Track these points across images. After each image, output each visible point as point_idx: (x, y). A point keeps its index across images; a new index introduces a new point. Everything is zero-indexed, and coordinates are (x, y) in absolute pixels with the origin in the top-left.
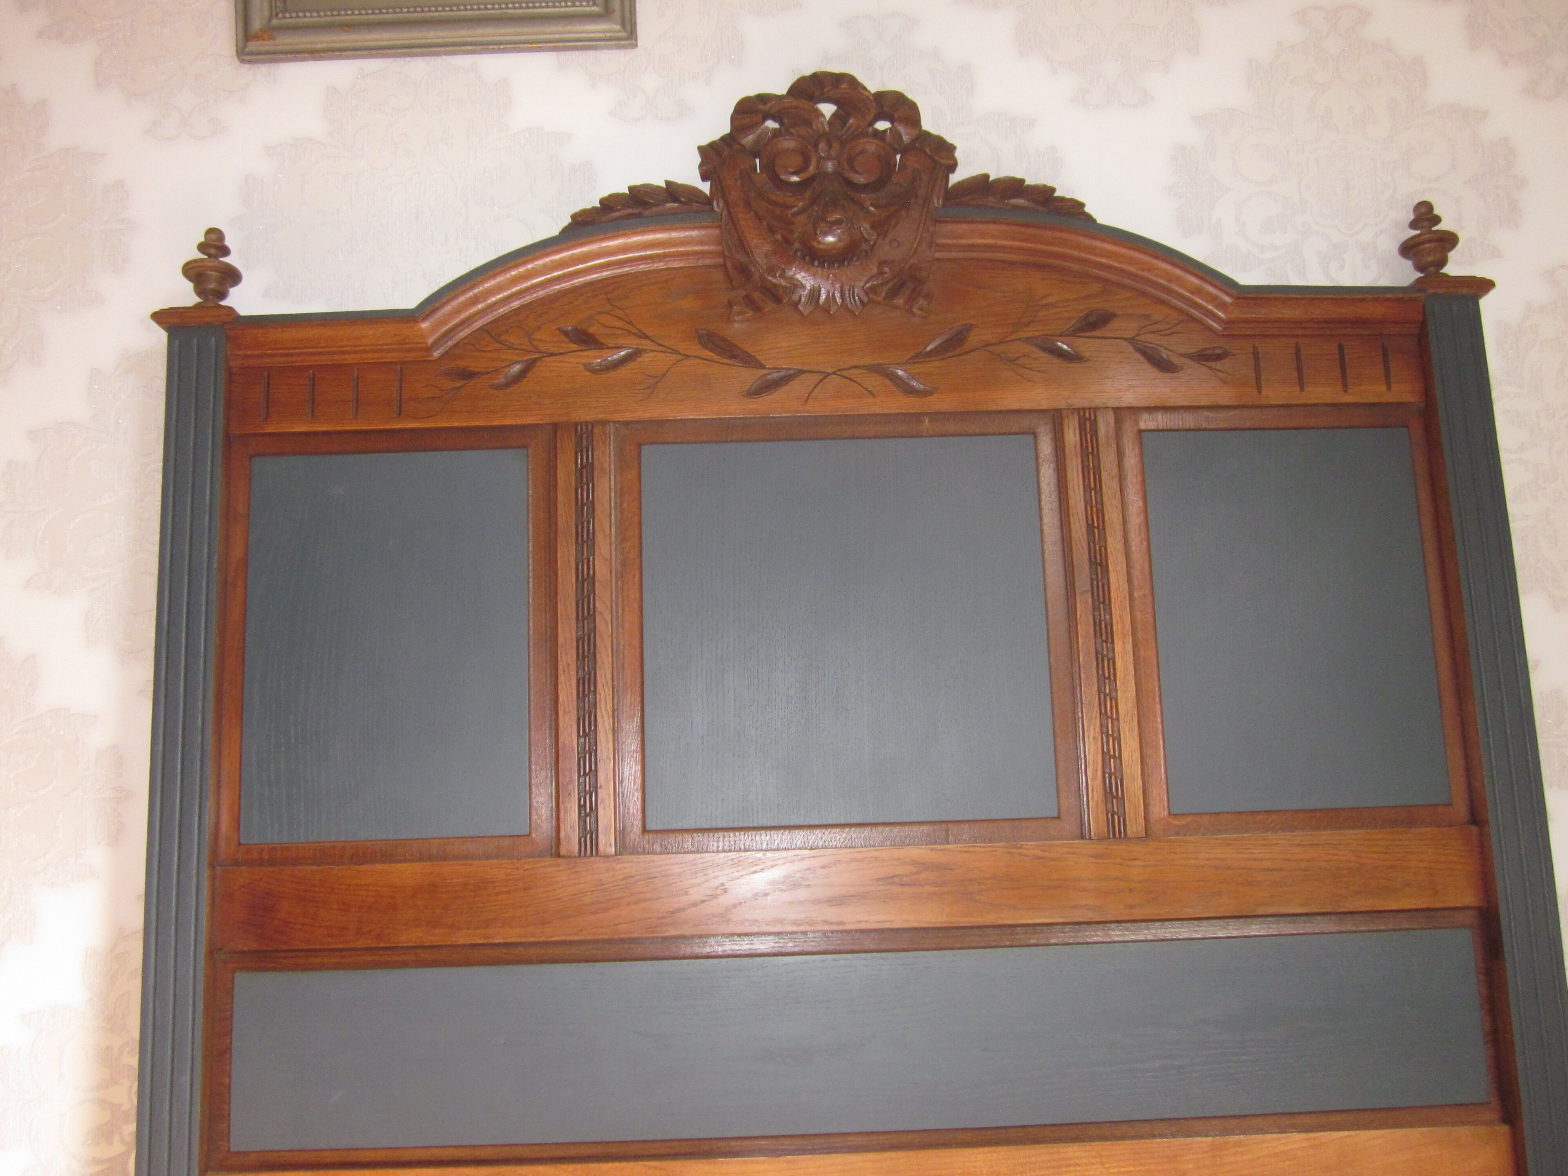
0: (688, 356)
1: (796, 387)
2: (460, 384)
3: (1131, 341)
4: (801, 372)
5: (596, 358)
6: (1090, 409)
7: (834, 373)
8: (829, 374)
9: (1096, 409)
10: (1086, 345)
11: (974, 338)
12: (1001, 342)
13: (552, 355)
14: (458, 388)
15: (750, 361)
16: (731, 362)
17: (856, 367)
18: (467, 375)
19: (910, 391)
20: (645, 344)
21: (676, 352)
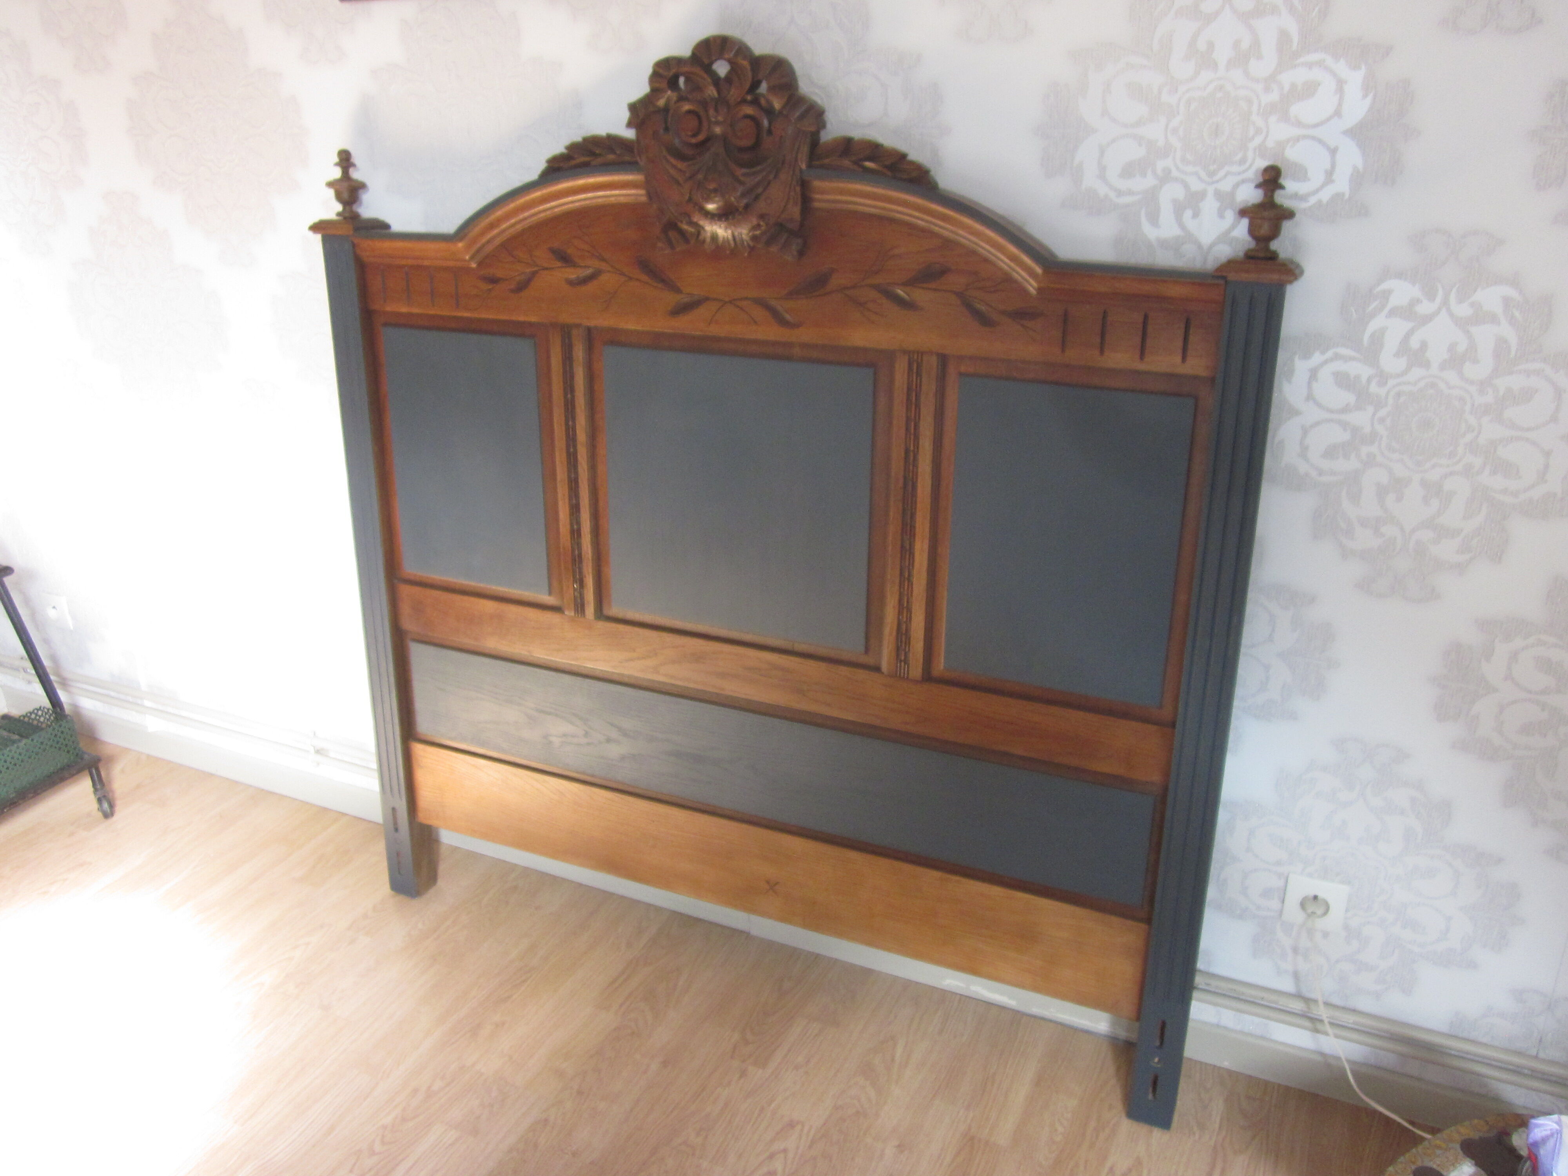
0: (631, 279)
1: (702, 312)
2: (490, 287)
3: (959, 295)
4: (707, 299)
5: (573, 274)
6: (918, 353)
7: (730, 302)
8: (726, 303)
9: (922, 353)
10: (920, 295)
11: (836, 281)
12: (854, 287)
13: (547, 269)
14: (490, 290)
15: (673, 287)
16: (660, 285)
17: (746, 299)
18: (494, 280)
19: (782, 322)
20: (603, 266)
21: (623, 274)
